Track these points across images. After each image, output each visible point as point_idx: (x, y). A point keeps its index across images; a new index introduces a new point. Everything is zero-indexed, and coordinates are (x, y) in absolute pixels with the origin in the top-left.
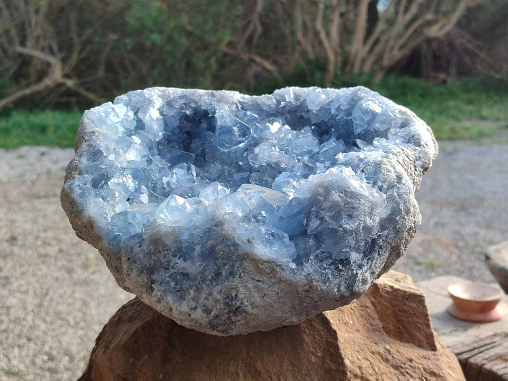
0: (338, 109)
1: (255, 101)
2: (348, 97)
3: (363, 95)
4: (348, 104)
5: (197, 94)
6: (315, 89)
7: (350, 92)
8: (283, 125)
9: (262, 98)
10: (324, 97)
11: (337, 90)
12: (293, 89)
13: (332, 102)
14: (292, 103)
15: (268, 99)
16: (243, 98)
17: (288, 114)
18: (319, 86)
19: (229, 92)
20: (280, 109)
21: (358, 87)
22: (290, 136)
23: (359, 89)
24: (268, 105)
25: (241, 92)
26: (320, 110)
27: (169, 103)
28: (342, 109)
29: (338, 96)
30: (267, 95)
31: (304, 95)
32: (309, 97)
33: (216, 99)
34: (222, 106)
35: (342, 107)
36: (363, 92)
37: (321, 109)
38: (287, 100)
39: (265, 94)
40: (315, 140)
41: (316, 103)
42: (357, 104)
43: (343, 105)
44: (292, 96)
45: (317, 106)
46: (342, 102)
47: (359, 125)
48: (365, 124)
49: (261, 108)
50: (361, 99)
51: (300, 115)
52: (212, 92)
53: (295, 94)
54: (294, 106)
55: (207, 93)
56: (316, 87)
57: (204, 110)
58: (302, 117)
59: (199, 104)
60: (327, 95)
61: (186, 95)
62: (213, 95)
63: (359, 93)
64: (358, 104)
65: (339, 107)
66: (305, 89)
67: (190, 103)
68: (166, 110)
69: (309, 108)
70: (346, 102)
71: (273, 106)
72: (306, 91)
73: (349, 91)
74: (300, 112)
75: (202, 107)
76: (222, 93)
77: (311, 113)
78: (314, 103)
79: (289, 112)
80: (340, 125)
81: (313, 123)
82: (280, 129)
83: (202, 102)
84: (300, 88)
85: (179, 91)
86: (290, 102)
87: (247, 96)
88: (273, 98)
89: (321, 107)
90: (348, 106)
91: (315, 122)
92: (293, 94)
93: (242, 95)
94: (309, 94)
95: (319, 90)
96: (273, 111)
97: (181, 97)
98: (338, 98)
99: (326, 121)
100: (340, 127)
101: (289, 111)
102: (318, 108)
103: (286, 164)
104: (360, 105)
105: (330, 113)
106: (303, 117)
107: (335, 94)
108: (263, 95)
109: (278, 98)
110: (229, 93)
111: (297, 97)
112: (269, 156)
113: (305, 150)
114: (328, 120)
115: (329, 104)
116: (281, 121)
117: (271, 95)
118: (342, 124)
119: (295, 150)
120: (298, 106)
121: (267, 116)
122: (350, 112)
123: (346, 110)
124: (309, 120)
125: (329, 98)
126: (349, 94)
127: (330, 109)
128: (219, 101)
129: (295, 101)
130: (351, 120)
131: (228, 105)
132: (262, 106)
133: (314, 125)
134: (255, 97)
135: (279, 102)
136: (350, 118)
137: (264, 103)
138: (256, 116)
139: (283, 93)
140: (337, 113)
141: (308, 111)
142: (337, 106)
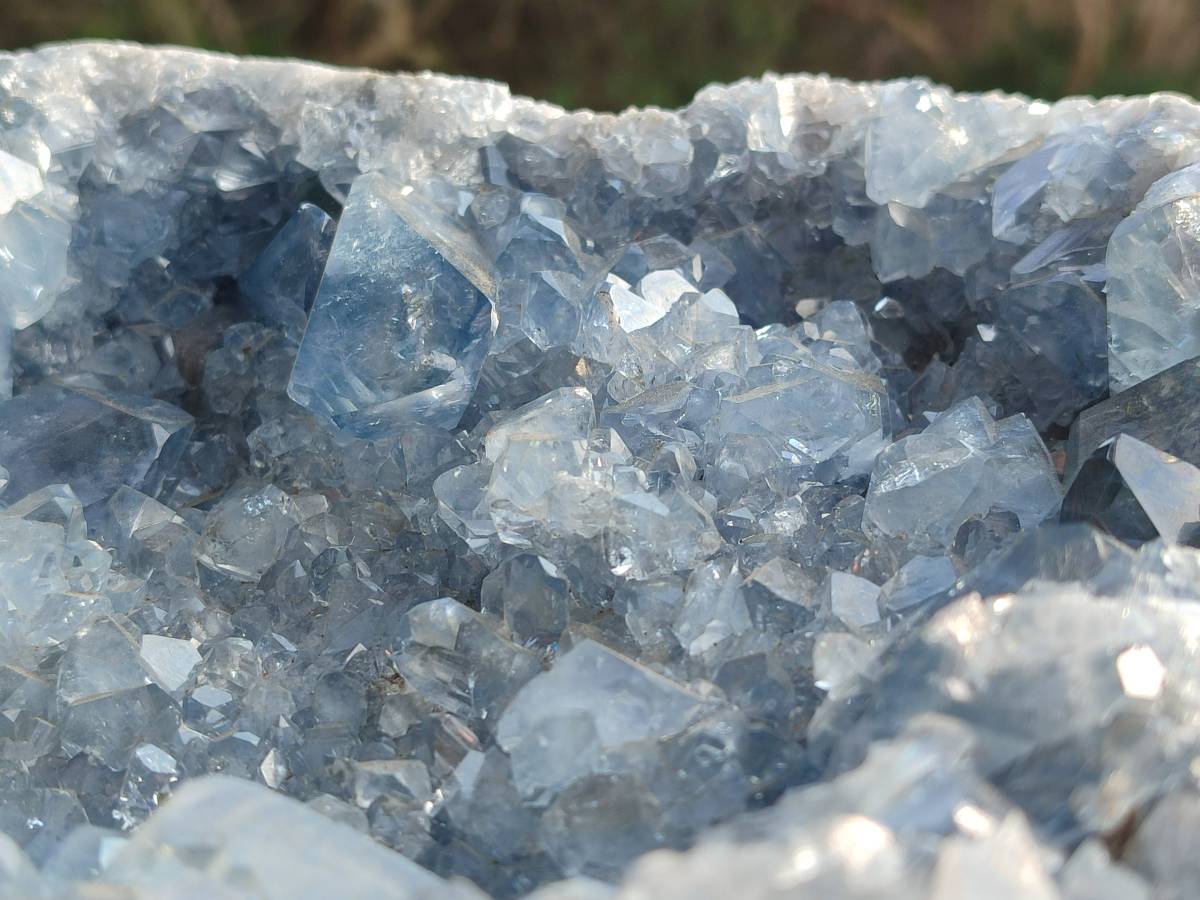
0: (1030, 213)
1: (581, 140)
2: (1094, 147)
3: (1180, 142)
4: (1092, 188)
5: (284, 88)
6: (916, 95)
7: (1105, 123)
8: (705, 286)
9: (622, 128)
10: (959, 137)
11: (1039, 108)
12: (798, 90)
13: (1002, 167)
14: (781, 161)
15: (650, 132)
16: (527, 121)
17: (759, 218)
18: (937, 79)
19: (460, 82)
20: (716, 193)
21: (1153, 98)
22: (721, 361)
23: (1161, 111)
24: (646, 168)
25: (517, 90)
26: (932, 210)
27: (138, 129)
28: (1054, 218)
29: (1042, 137)
30: (653, 111)
31: (854, 122)
32: (876, 137)
33: (373, 116)
34: (395, 158)
35: (1052, 204)
36: (1182, 130)
37: (940, 204)
38: (756, 142)
39: (641, 106)
40: (865, 395)
41: (914, 171)
42: (1141, 197)
43: (1061, 190)
44: (788, 124)
45: (918, 187)
46: (1059, 174)
47: (1141, 327)
48: (1176, 332)
49: (604, 177)
50: (1166, 167)
51: (822, 232)
52: (370, 82)
53: (806, 115)
54: (790, 176)
55: (340, 86)
56: (922, 83)
57: (308, 171)
58: (830, 243)
59: (285, 140)
60: (981, 128)
61: (228, 91)
62: (367, 96)
63: (1159, 129)
64: (1150, 202)
65: (1039, 198)
66: (866, 93)
67: (241, 132)
68: (119, 162)
69: (871, 194)
70: (1079, 174)
71: (672, 174)
72: (871, 104)
73: (1103, 116)
74: (828, 213)
75: (299, 158)
76: (415, 89)
77: (880, 224)
78: (900, 168)
79: (764, 210)
80: (1032, 312)
81: (885, 280)
82: (677, 311)
83: (300, 128)
84: (843, 84)
85: (204, 66)
86: (771, 158)
87: (550, 113)
88: (678, 131)
89: (939, 196)
90: (1089, 202)
91: (898, 275)
92: (796, 113)
93: (527, 104)
94: (877, 121)
95: (934, 98)
96: (676, 199)
97: (201, 99)
98: (1041, 146)
99: (960, 272)
100: (1033, 320)
101: (763, 202)
102: (922, 200)
103: (647, 560)
104: (1159, 211)
105: (986, 230)
106: (839, 240)
107: (1022, 127)
108: (632, 111)
109: (705, 129)
110: (452, 92)
111: (813, 132)
112: (549, 496)
113: (795, 460)
114: (971, 273)
115: (985, 179)
116: (697, 262)
117: (673, 117)
118: (1043, 305)
119: (731, 454)
120: (815, 181)
121: (635, 223)
122: (1097, 235)
123: (1073, 223)
124: (865, 256)
125: (988, 148)
126: (1099, 130)
127: (989, 207)
128: (389, 129)
129: (798, 151)
130: (1098, 286)
131: (429, 155)
132: (612, 167)
133: (889, 290)
134: (587, 116)
135: (706, 154)
136: (1092, 273)
137: (622, 154)
138: (558, 226)
139: (737, 106)
140: (1020, 235)
141: (867, 212)
142: (1029, 192)
